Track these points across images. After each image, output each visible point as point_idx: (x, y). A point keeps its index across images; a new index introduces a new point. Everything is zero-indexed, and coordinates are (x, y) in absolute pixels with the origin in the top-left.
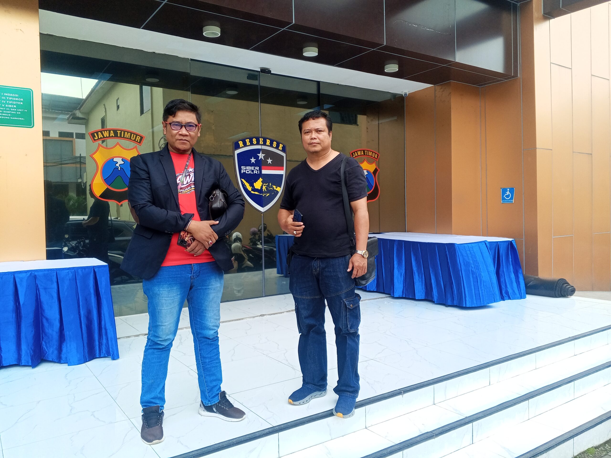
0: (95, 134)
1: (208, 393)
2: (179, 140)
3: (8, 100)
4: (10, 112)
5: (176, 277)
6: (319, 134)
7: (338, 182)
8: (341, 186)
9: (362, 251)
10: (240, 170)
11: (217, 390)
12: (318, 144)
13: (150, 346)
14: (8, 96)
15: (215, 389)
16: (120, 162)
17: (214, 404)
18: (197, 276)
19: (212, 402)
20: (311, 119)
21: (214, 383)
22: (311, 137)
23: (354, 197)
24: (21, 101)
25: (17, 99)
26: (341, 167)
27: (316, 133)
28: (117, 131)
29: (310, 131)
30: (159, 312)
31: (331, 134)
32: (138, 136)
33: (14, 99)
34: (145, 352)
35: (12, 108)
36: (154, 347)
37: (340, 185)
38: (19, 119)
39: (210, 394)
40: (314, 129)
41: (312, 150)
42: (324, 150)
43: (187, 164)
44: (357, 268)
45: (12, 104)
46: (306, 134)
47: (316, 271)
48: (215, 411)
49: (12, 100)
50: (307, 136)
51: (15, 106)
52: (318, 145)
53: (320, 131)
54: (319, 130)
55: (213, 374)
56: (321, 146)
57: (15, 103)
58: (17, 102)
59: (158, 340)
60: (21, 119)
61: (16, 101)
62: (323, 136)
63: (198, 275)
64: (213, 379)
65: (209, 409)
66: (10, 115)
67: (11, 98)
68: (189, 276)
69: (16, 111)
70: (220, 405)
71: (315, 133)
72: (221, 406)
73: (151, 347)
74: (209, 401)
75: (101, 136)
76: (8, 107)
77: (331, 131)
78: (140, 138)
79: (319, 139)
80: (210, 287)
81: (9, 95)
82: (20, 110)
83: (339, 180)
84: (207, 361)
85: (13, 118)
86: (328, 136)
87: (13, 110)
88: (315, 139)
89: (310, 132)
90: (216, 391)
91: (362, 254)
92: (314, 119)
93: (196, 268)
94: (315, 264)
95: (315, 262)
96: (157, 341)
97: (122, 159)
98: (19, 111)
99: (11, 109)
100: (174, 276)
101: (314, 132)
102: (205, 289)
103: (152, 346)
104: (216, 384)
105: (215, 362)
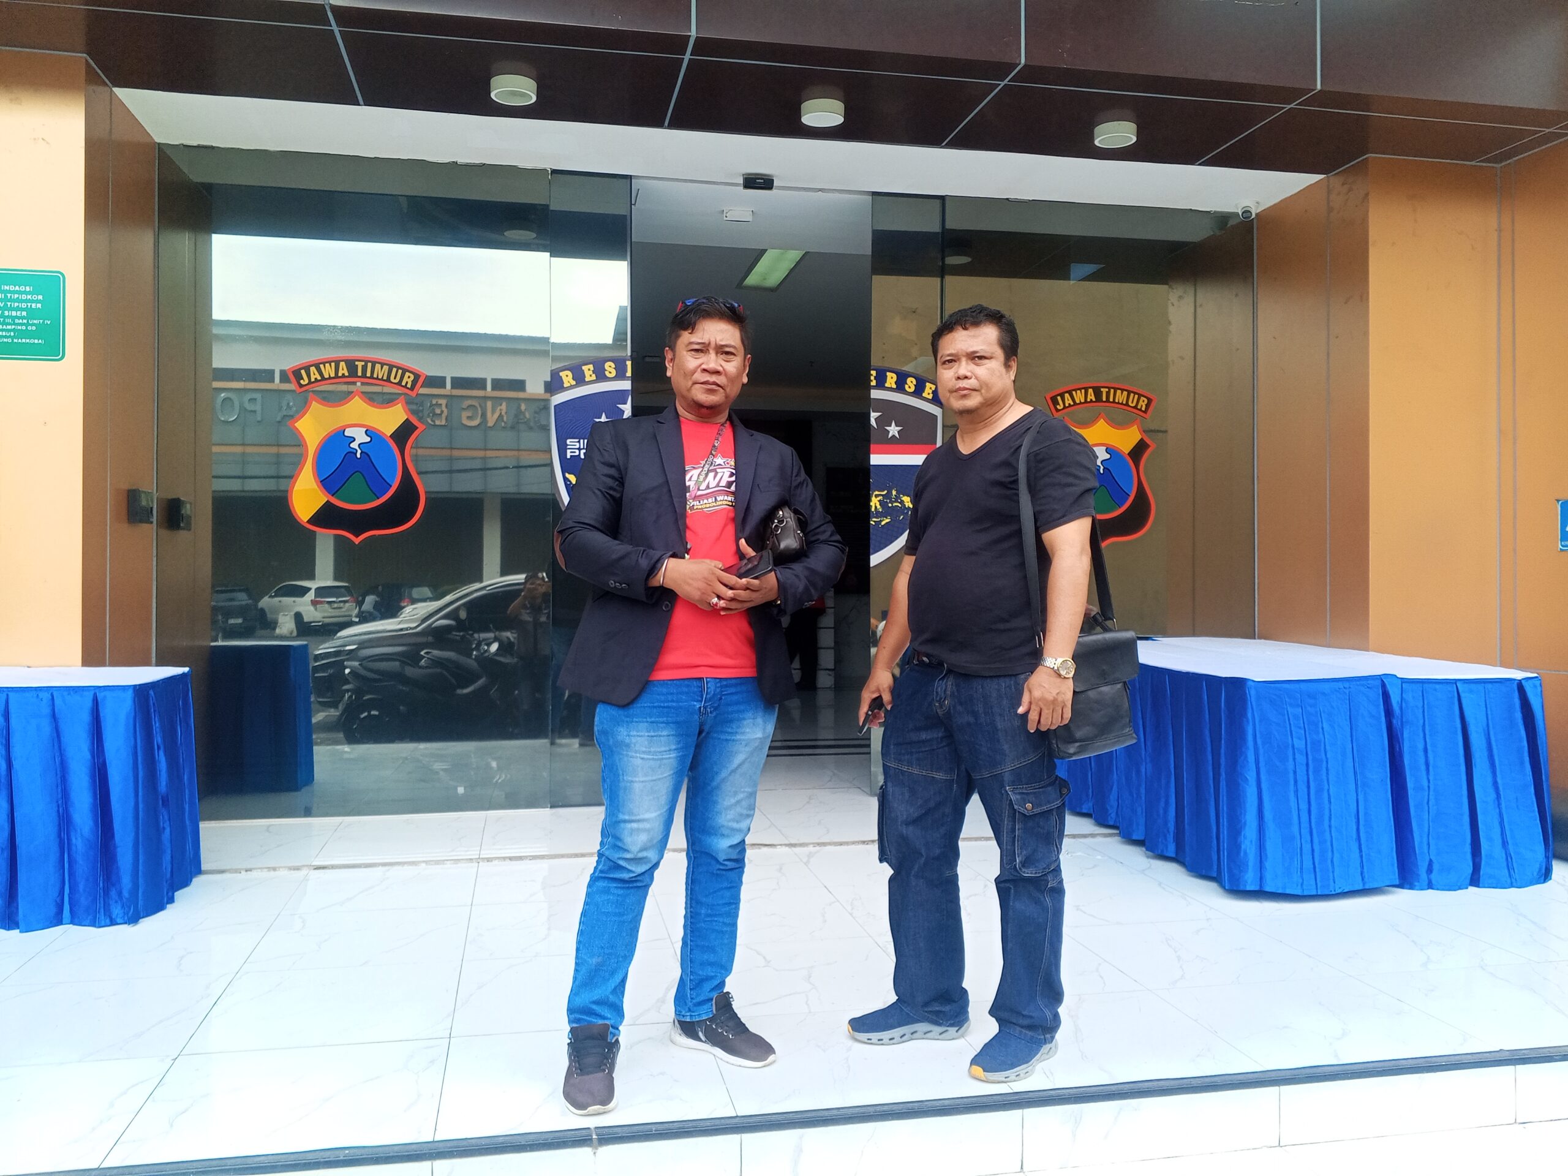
0: (303, 372)
1: (691, 989)
2: (702, 383)
3: (11, 300)
4: (13, 327)
5: (668, 707)
6: (977, 365)
7: (1009, 486)
8: (1017, 495)
9: (1054, 660)
10: (562, 449)
11: (713, 990)
12: (975, 390)
13: (601, 871)
14: (10, 292)
15: (708, 986)
16: (360, 437)
17: (697, 1020)
18: (713, 707)
19: (693, 1014)
20: (960, 328)
21: (709, 971)
22: (956, 375)
23: (1046, 521)
24: (38, 301)
25: (29, 297)
26: (1022, 445)
27: (970, 362)
28: (357, 363)
29: (953, 360)
30: (625, 789)
31: (1014, 365)
32: (407, 374)
33: (24, 297)
34: (589, 886)
35: (19, 318)
36: (611, 876)
37: (1014, 491)
38: (32, 341)
39: (694, 993)
40: (964, 354)
41: (958, 406)
42: (993, 404)
43: (716, 445)
44: (1037, 704)
45: (18, 309)
46: (945, 366)
47: (941, 707)
48: (703, 1038)
49: (18, 300)
50: (947, 371)
51: (24, 313)
52: (974, 393)
53: (981, 358)
54: (978, 355)
55: (712, 949)
56: (981, 394)
57: (24, 305)
58: (29, 304)
59: (620, 856)
60: (36, 341)
61: (27, 301)
62: (988, 369)
63: (716, 705)
64: (707, 960)
65: (688, 1029)
66: (12, 334)
67: (16, 296)
68: (694, 705)
69: (27, 325)
70: (714, 1027)
71: (967, 364)
72: (716, 1029)
73: (603, 875)
74: (690, 1010)
75: (315, 377)
76: (8, 317)
77: (1014, 357)
78: (412, 377)
79: (976, 378)
80: (738, 737)
81: (12, 288)
82: (35, 322)
83: (1013, 479)
84: (703, 912)
85: (20, 341)
86: (1003, 370)
87: (21, 321)
88: (966, 377)
89: (955, 361)
90: (710, 991)
91: (1056, 668)
92: (965, 329)
93: (713, 688)
94: (939, 689)
95: (941, 682)
96: (619, 858)
97: (365, 429)
98: (32, 325)
99: (17, 321)
100: (662, 705)
101: (964, 360)
102: (727, 740)
103: (607, 873)
104: (713, 974)
105: (721, 920)
